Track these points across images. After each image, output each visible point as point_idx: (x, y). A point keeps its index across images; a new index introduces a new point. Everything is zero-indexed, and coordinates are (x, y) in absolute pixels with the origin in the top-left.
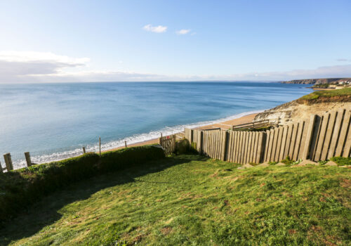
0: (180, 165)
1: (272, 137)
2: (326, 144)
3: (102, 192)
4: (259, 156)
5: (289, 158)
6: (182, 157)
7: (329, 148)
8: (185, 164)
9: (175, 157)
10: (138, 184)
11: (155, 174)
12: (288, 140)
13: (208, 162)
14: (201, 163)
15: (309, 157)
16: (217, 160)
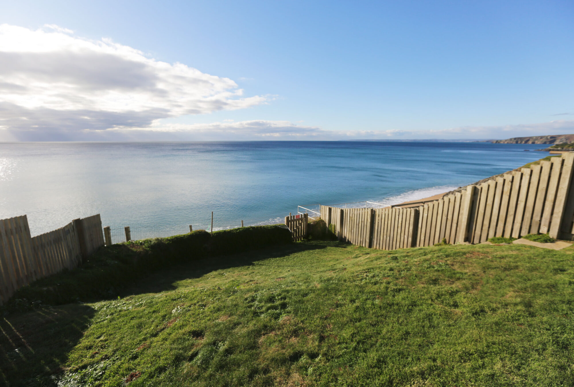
0: (311, 251)
1: (425, 215)
2: (486, 222)
3: (214, 273)
4: (410, 239)
5: (445, 242)
6: (314, 242)
7: (489, 227)
8: (317, 250)
9: (306, 243)
10: (256, 268)
11: (278, 258)
12: (444, 218)
13: (349, 249)
14: (340, 249)
15: (468, 239)
16: (361, 247)
